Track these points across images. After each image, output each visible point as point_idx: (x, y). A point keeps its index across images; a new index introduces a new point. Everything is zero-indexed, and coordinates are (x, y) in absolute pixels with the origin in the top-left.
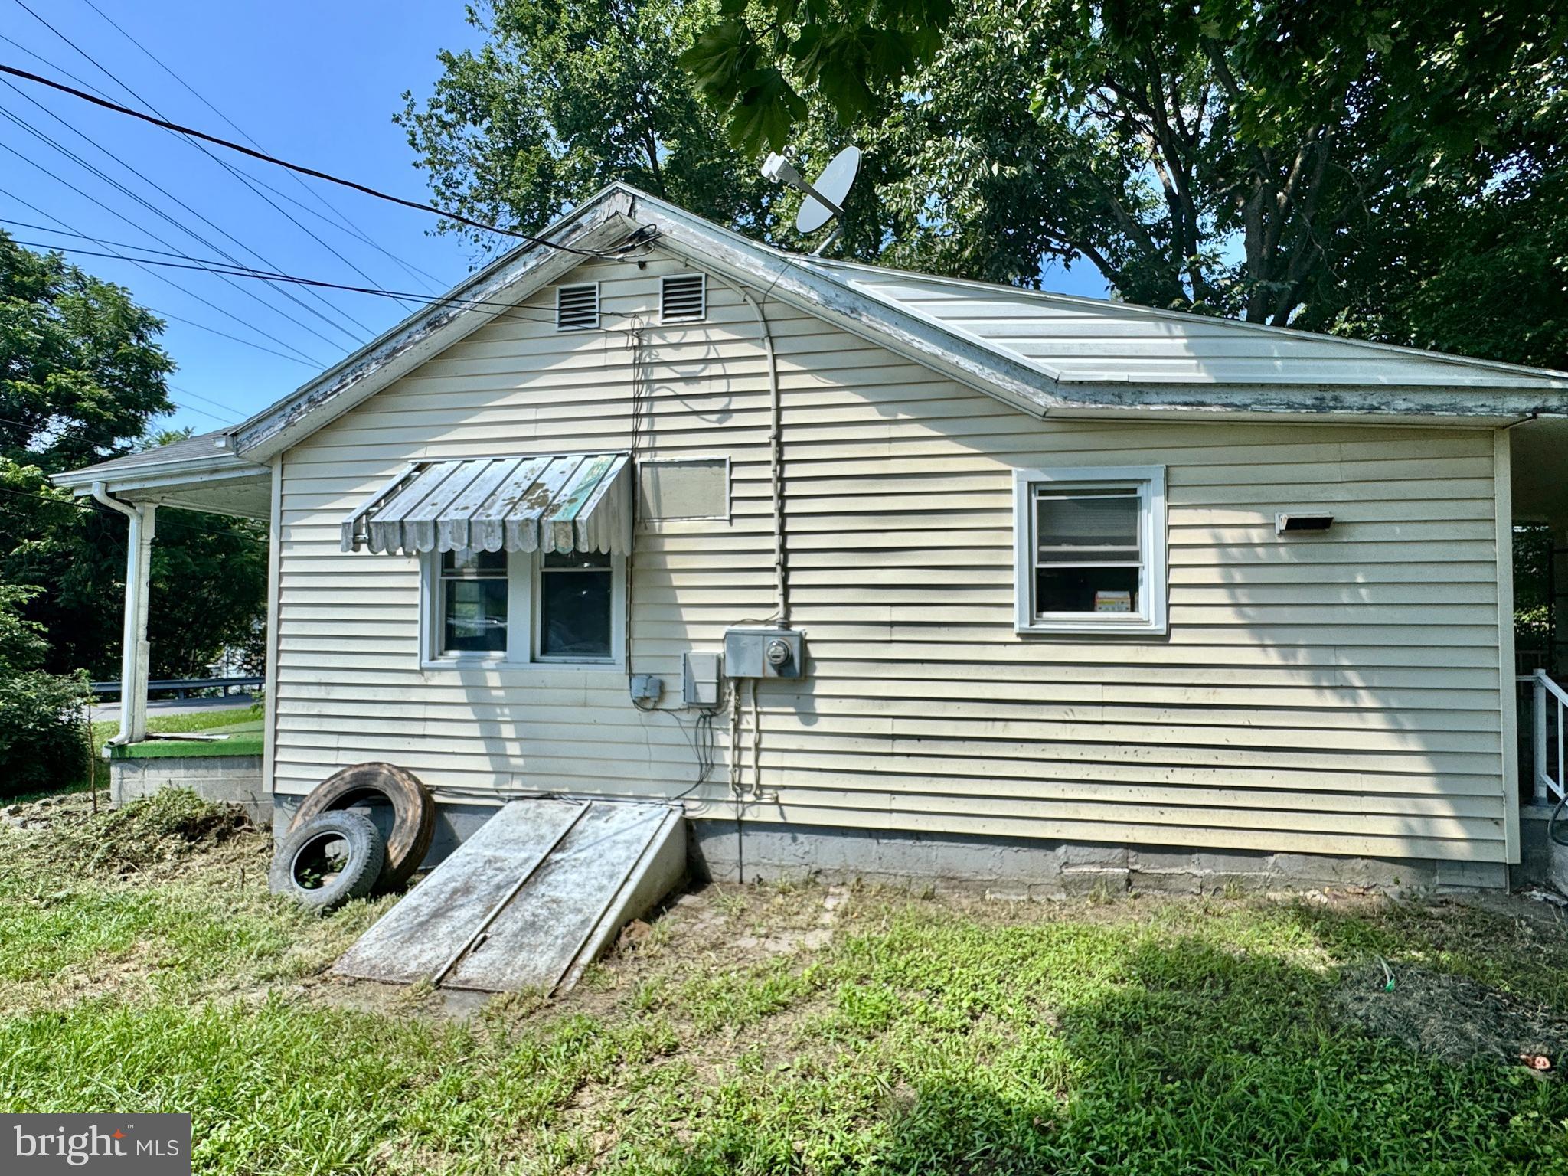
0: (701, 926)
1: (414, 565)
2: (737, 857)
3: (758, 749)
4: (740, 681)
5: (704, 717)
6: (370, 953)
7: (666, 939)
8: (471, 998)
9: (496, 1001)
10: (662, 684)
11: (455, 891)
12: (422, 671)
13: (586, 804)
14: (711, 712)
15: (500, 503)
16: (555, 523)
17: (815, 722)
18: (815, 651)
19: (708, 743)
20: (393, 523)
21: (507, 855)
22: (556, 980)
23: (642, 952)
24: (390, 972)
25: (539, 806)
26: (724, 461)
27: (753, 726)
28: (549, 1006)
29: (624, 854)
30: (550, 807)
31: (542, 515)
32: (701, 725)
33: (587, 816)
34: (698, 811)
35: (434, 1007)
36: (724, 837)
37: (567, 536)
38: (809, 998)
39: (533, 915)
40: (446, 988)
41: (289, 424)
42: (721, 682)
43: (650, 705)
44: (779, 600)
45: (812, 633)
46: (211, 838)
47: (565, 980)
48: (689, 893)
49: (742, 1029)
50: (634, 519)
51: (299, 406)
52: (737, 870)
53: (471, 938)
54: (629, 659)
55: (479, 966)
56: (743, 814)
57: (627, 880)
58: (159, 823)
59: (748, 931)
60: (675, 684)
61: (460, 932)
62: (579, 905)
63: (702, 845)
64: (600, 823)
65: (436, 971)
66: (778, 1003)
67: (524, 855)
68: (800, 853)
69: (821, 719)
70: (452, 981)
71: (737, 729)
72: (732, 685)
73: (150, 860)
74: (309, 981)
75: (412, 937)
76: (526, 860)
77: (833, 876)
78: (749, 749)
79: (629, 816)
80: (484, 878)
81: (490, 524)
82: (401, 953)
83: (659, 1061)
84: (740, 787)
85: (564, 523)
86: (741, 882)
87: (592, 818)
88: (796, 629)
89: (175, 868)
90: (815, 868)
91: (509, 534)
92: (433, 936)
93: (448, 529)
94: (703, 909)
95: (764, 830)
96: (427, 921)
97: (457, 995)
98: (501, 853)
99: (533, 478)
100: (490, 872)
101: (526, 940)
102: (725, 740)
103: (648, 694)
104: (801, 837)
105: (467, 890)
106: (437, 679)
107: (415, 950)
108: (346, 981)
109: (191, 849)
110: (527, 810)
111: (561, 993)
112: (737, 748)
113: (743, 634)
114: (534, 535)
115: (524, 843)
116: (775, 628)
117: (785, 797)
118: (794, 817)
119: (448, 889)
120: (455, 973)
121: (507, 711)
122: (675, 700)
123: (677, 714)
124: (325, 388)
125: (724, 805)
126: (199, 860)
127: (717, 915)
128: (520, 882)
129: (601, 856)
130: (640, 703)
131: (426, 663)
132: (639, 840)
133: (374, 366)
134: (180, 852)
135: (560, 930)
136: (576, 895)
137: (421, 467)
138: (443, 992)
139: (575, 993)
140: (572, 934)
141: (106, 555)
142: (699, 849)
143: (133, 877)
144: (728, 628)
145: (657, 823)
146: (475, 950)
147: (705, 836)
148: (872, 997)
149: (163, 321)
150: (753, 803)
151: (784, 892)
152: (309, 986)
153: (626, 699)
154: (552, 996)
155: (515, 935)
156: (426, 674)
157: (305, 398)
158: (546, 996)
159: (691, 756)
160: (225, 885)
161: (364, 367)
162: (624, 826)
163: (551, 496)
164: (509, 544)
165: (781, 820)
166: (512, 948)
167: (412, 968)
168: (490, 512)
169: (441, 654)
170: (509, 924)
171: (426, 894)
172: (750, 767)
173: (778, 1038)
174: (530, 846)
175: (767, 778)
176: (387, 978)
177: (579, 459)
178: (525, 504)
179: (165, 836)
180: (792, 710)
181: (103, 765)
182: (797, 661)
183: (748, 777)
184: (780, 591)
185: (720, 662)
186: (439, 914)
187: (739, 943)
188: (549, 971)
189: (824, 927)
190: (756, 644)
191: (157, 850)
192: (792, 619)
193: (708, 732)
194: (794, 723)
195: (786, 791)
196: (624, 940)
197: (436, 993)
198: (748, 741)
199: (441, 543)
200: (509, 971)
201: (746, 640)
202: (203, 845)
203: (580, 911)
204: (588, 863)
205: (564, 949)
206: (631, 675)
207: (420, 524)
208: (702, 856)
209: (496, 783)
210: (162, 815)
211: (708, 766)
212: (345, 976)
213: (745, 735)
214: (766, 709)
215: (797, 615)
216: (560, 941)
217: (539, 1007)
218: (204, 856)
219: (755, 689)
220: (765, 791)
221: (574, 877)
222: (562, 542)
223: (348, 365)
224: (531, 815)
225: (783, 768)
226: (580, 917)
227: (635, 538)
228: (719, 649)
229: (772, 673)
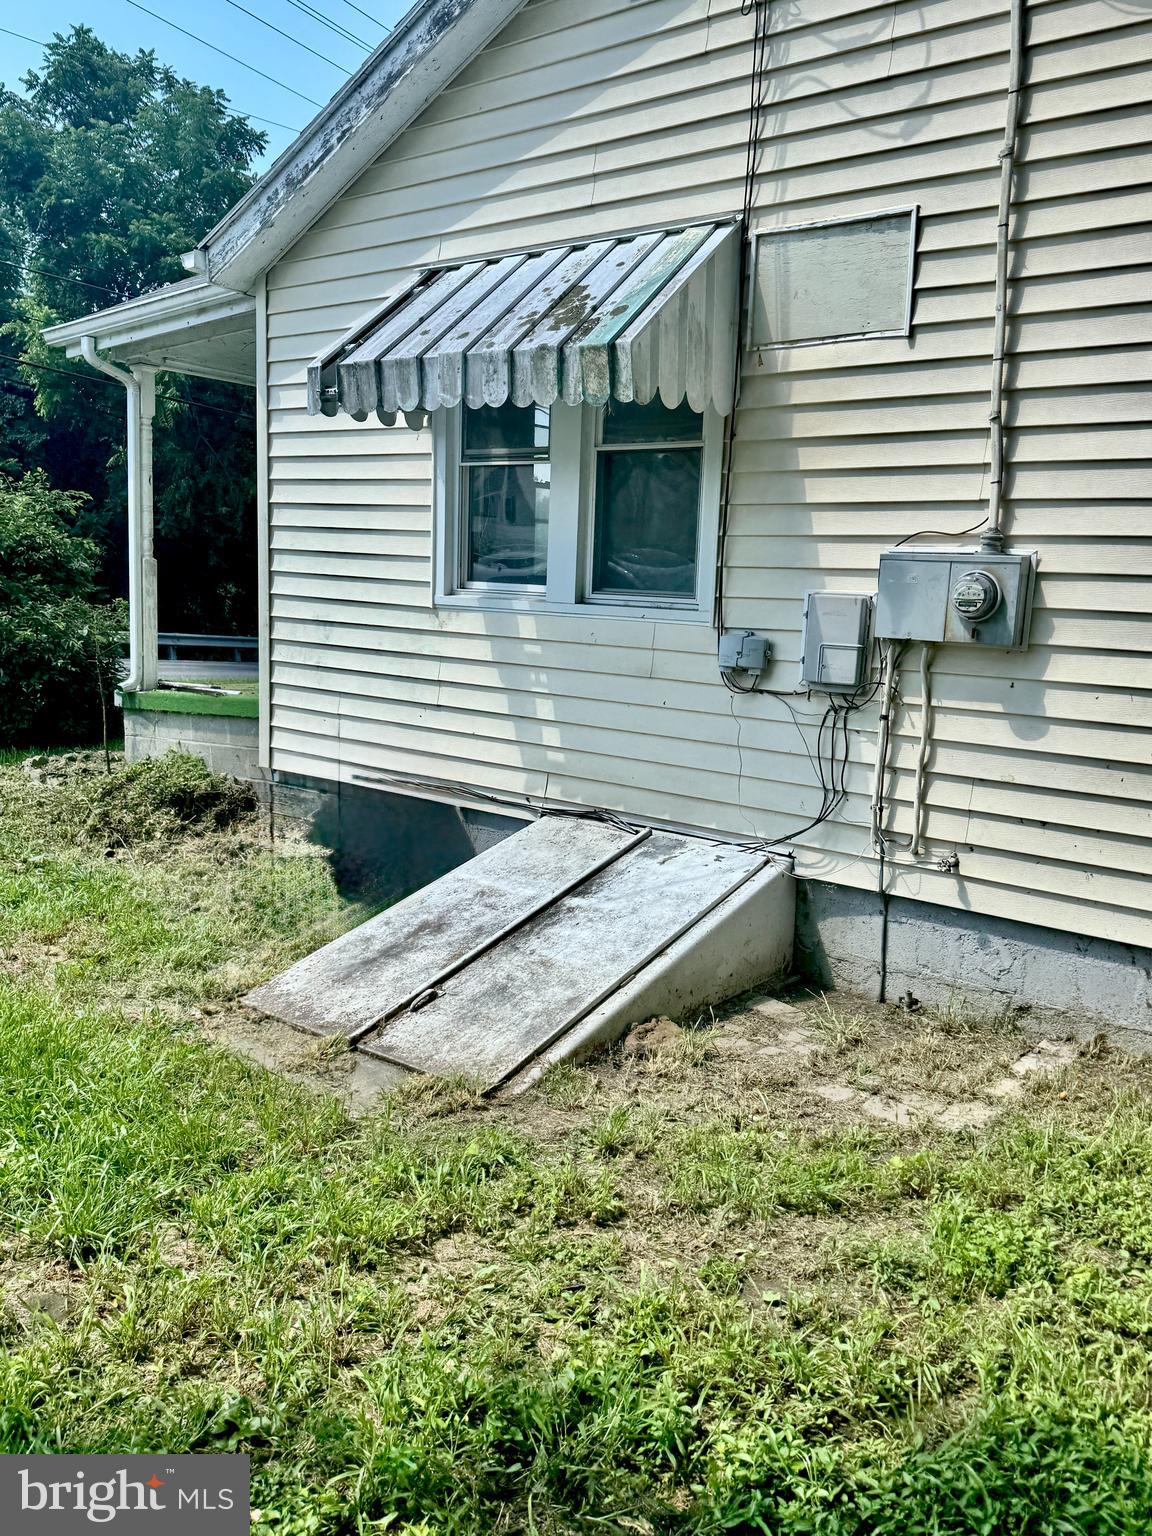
0: (773, 1050)
1: (423, 442)
2: (879, 958)
3: (927, 774)
4: (904, 646)
5: (835, 709)
6: (294, 987)
7: (699, 1054)
8: (387, 1072)
9: (412, 1082)
10: (769, 647)
11: (424, 926)
12: (435, 609)
13: (643, 832)
14: (849, 699)
15: (515, 322)
16: (582, 350)
17: (1042, 735)
18: (1054, 596)
19: (840, 755)
20: (367, 364)
21: (508, 889)
22: (502, 1075)
23: (651, 1066)
24: (305, 1016)
25: (577, 827)
26: (908, 214)
27: (920, 732)
28: (477, 1109)
29: (668, 913)
30: (592, 829)
31: (568, 339)
32: (829, 722)
33: (637, 851)
34: (812, 867)
35: (338, 1074)
36: (859, 920)
37: (600, 376)
38: (888, 1205)
39: (509, 977)
40: (365, 1053)
41: (266, 224)
42: (867, 648)
43: (748, 684)
44: (990, 492)
45: (1051, 559)
46: (208, 820)
47: (517, 1078)
48: (779, 997)
49: (741, 1222)
50: (740, 347)
51: (276, 192)
52: (878, 978)
53: (414, 993)
54: (719, 601)
55: (412, 1033)
56: (891, 885)
57: (660, 952)
58: (154, 792)
59: (846, 1076)
60: (791, 650)
61: (407, 982)
62: (574, 976)
63: (820, 926)
64: (652, 864)
65: (358, 1026)
66: (823, 1197)
67: (530, 892)
68: (992, 968)
69: (1054, 728)
70: (372, 1044)
71: (890, 734)
72: (889, 654)
73: (137, 835)
74: (211, 1007)
75: (348, 976)
76: (530, 900)
77: (1051, 1020)
78: (910, 772)
79: (699, 860)
80: (466, 915)
81: (491, 359)
82: (328, 994)
83: (584, 1228)
84: (886, 836)
85: (596, 349)
86: (882, 999)
87: (645, 854)
88: (1019, 551)
89: (163, 850)
90: (1018, 1000)
91: (518, 376)
92: (374, 980)
93: (437, 370)
94: (790, 1027)
95: (927, 918)
96: (375, 960)
97: (372, 1065)
98: (501, 885)
99: (573, 279)
100: (476, 909)
101: (484, 1010)
102: (868, 751)
103: (743, 663)
104: (997, 942)
105: (437, 927)
106: (454, 624)
107: (344, 993)
108: (253, 1016)
109: (183, 829)
110: (559, 831)
111: (503, 1095)
112: (889, 767)
113: (914, 558)
114: (552, 377)
115: (537, 876)
116: (976, 548)
117: (970, 865)
118: (982, 901)
119: (416, 922)
120: (380, 1035)
121: (543, 677)
122: (789, 676)
123: (790, 700)
124: (305, 158)
125: (861, 865)
126: (189, 844)
127: (810, 1039)
128: (507, 928)
129: (634, 911)
130: (734, 675)
131: (442, 598)
132: (699, 898)
133: (364, 111)
134: (171, 830)
135: (534, 1006)
136: (577, 962)
137: (430, 277)
138: (358, 1057)
139: (528, 1099)
140: (547, 1013)
141: (204, 468)
142: (816, 933)
143: (120, 853)
144: (889, 548)
145: (739, 876)
146: (415, 1010)
147: (825, 913)
148: (995, 1233)
149: (263, 135)
150: (910, 868)
151: (948, 1030)
152: (209, 1013)
153: (712, 670)
154: (487, 1095)
155: (474, 1000)
156: (443, 615)
157: (282, 179)
158: (479, 1092)
159: (807, 772)
160: (205, 878)
161: (352, 115)
162: (687, 874)
163: (590, 303)
164: (520, 393)
165: (960, 906)
166: (463, 1018)
167: (330, 1017)
168: (494, 340)
169: (462, 586)
170: (472, 983)
171: (387, 924)
172: (910, 804)
173: (796, 1251)
174: (542, 881)
175: (941, 827)
176: (300, 1023)
177: (656, 237)
178: (549, 322)
179: (157, 808)
180: (998, 708)
181: (116, 717)
182: (1011, 611)
183: (905, 822)
184: (993, 475)
185: (868, 609)
186: (392, 952)
187: (821, 1090)
188: (499, 1059)
189: (990, 1101)
190: (936, 579)
191: (147, 824)
192: (1016, 530)
193: (841, 734)
194: (1000, 733)
195: (974, 856)
196: (631, 1042)
197: (349, 1055)
198: (909, 757)
199: (428, 397)
200: (446, 1047)
201: (917, 569)
202: (199, 827)
203: (573, 984)
204: (612, 918)
205: (530, 1033)
206: (721, 628)
207: (400, 364)
208: (819, 944)
209: (527, 787)
210: (157, 783)
211: (836, 794)
212: (255, 1009)
213: (905, 747)
214: (946, 703)
215: (1025, 523)
216: (528, 1022)
217: (463, 1106)
218: (197, 841)
219: (929, 666)
220: (935, 850)
221: (584, 934)
222: (593, 386)
223: (332, 115)
224: (562, 837)
225: (970, 813)
226: (570, 993)
227: (740, 383)
228: (868, 588)
229: (960, 633)
